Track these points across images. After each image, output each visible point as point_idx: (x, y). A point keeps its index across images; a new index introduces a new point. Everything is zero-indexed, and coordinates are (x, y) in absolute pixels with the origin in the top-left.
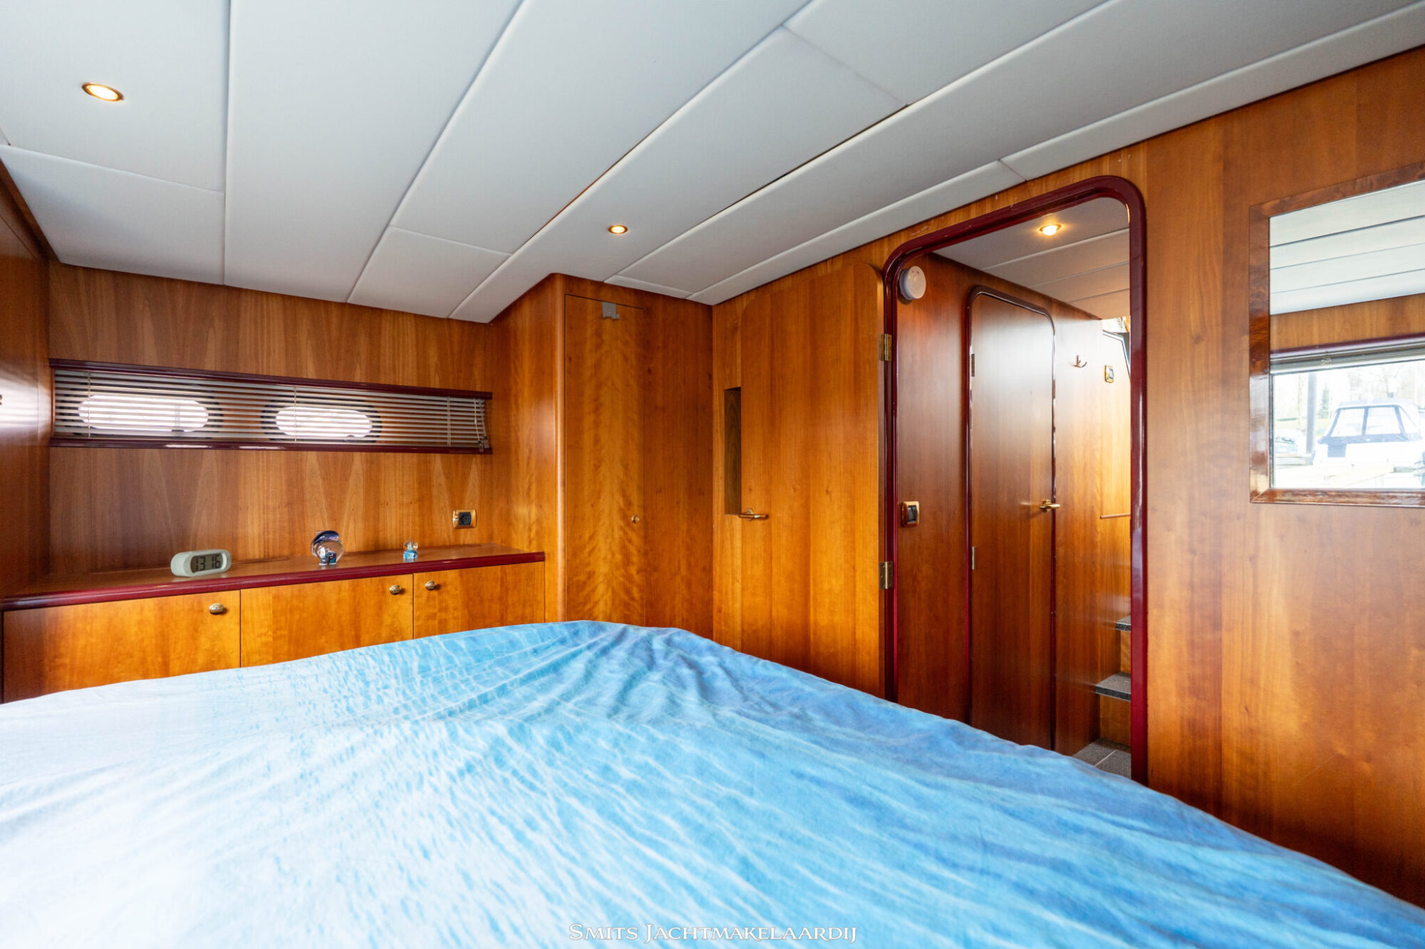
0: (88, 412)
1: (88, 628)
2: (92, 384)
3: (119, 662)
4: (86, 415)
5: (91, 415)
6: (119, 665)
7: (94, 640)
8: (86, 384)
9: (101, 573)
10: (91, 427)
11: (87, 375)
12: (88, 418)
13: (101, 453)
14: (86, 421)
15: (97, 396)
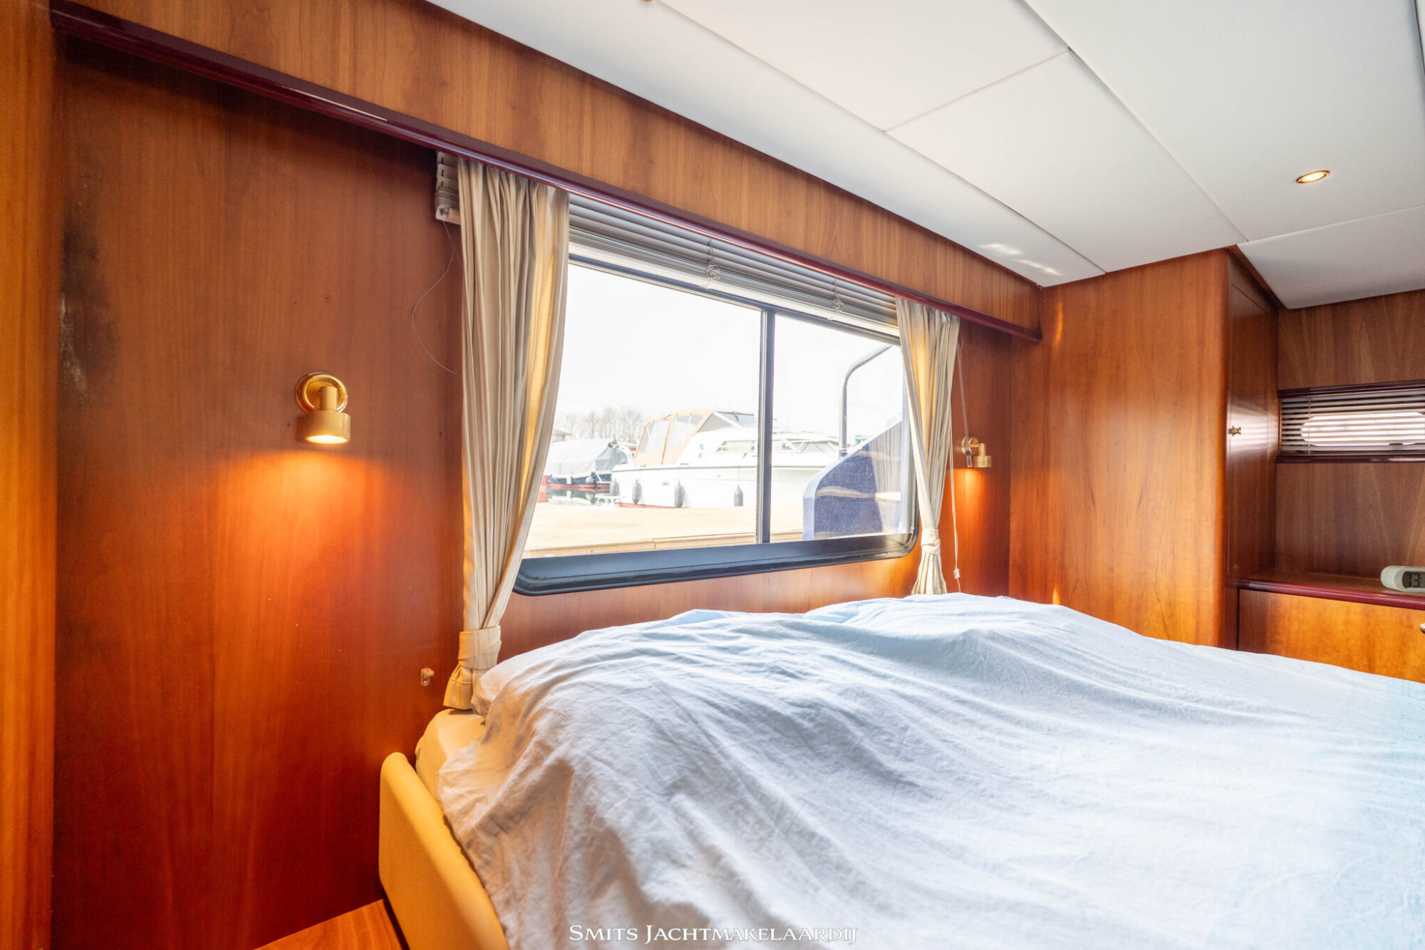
0: (1308, 432)
1: (1301, 616)
2: (1312, 407)
3: (1327, 653)
4: (1306, 435)
5: (1311, 435)
6: (1326, 656)
7: (1305, 628)
8: (1307, 408)
9: (1317, 574)
10: (1311, 445)
11: (1308, 400)
12: (1308, 437)
13: (1318, 467)
14: (1307, 440)
15: (1317, 417)
